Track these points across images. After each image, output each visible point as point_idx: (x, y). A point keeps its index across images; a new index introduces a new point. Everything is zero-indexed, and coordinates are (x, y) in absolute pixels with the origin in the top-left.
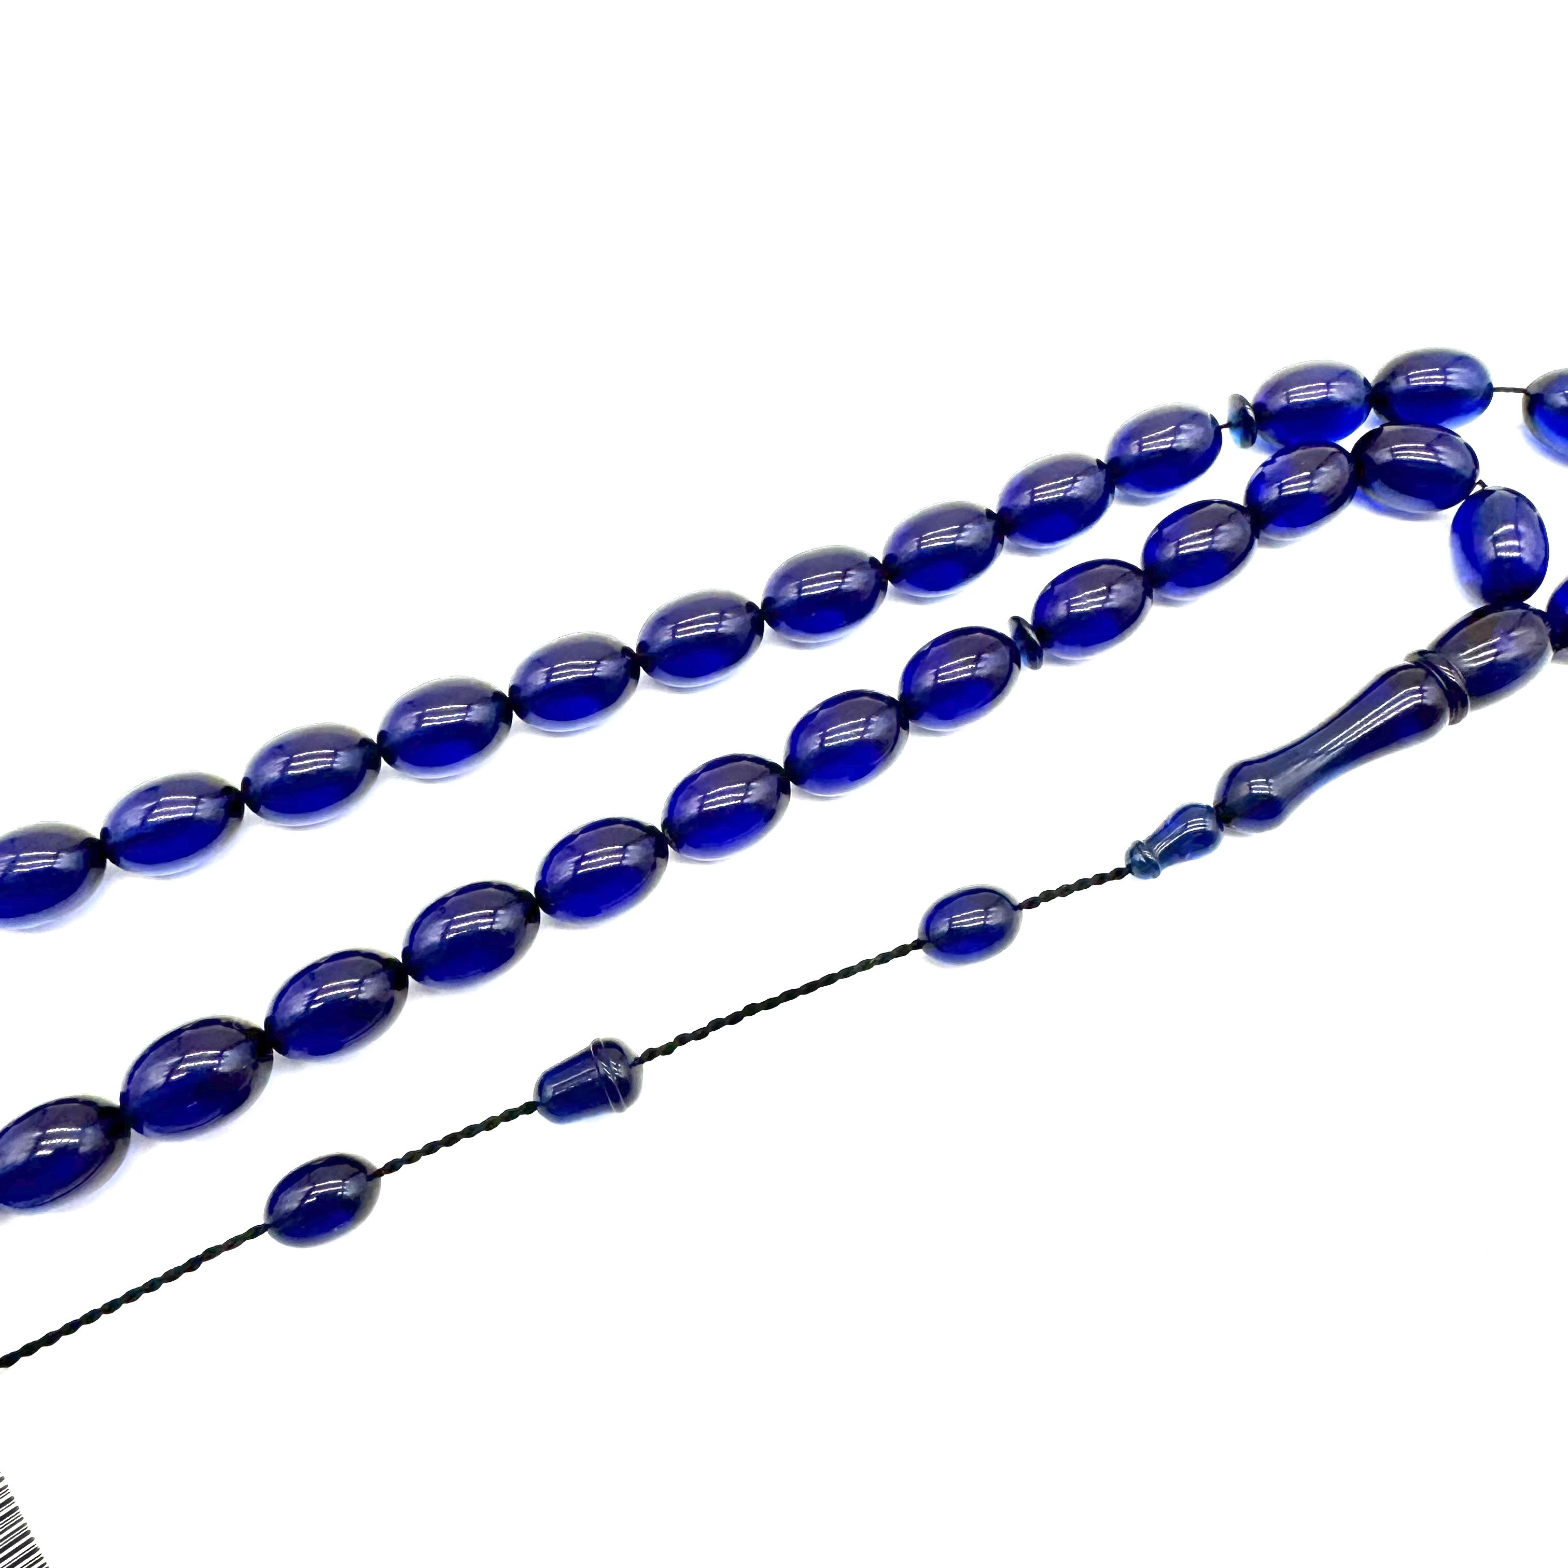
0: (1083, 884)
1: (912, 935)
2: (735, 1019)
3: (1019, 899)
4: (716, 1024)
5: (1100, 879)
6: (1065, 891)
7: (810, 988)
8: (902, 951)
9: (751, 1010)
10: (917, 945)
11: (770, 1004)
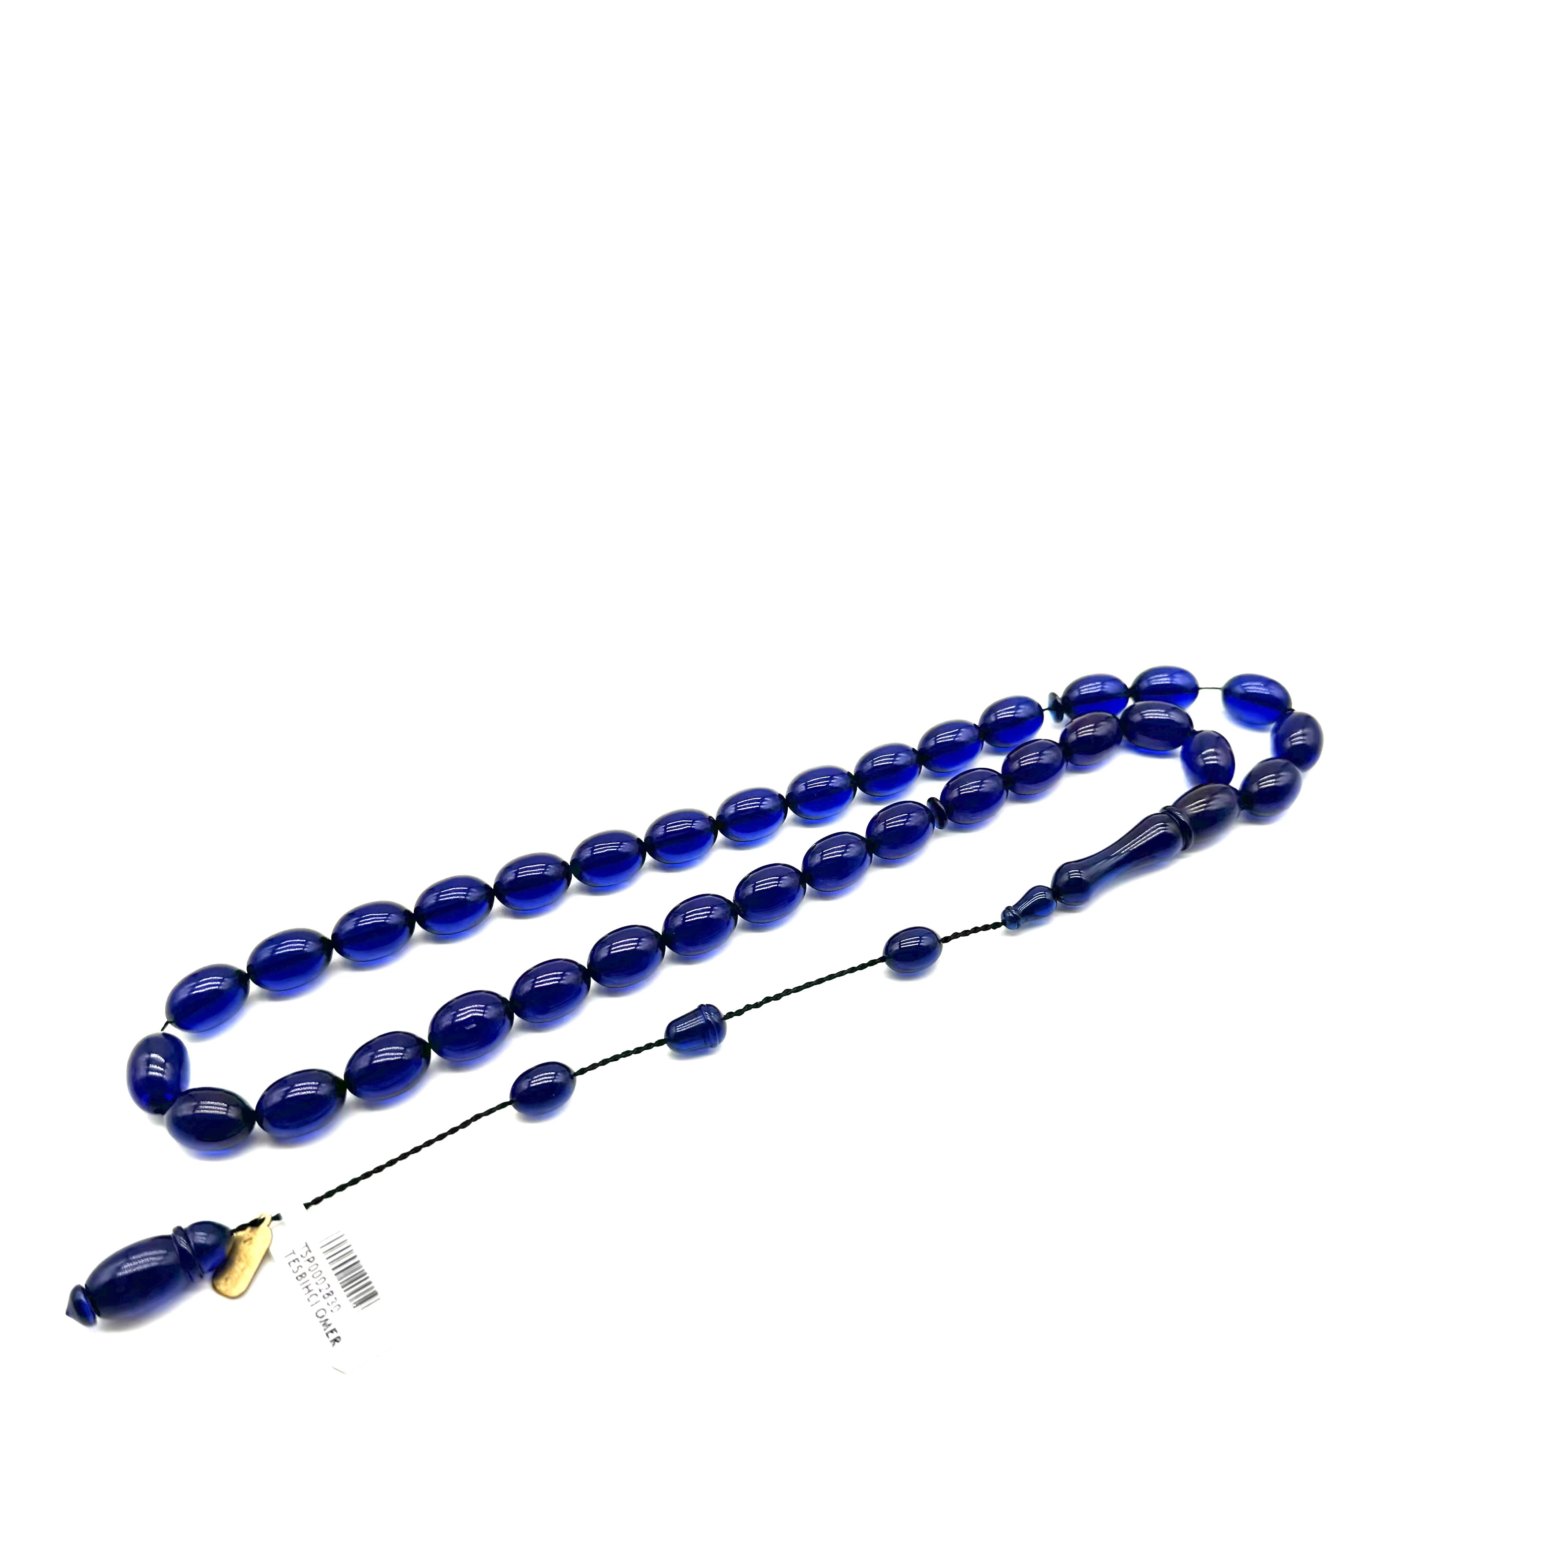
0: (976, 930)
1: (880, 954)
2: (777, 997)
3: (941, 935)
4: (767, 1000)
5: (986, 928)
6: (966, 933)
7: (820, 981)
8: (873, 963)
9: (787, 992)
10: (882, 960)
11: (798, 989)
